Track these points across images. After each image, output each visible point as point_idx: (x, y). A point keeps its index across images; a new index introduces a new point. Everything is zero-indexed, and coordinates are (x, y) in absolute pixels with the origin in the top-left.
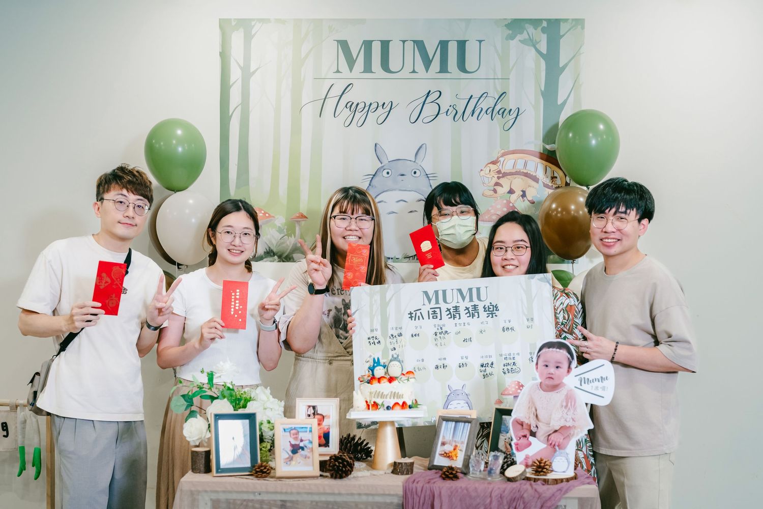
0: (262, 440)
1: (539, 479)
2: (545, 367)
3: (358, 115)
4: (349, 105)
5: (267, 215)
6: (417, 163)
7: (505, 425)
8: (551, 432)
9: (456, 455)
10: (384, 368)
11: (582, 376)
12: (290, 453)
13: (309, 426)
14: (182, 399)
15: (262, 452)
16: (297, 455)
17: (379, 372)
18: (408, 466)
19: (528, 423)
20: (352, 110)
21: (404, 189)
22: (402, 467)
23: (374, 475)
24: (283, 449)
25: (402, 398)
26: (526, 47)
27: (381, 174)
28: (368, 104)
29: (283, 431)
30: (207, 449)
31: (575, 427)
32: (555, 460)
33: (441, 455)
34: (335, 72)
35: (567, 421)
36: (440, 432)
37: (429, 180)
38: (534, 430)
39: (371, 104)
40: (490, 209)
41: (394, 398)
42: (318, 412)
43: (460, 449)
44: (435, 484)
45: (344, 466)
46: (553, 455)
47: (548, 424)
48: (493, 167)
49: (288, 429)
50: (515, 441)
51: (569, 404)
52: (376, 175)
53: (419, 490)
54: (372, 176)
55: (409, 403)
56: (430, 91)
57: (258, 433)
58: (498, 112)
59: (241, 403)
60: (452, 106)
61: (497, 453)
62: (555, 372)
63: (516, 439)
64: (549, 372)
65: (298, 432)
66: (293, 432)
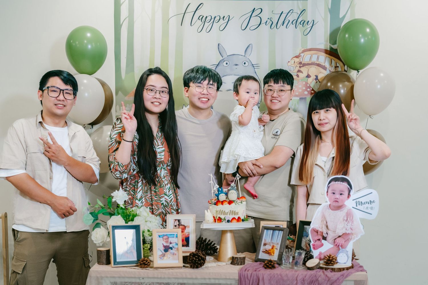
0: (144, 242)
1: (328, 268)
2: (333, 194)
3: (206, 24)
4: (201, 18)
6: (246, 57)
7: (306, 231)
8: (337, 237)
9: (273, 252)
10: (226, 194)
11: (358, 200)
12: (163, 252)
13: (175, 234)
14: (90, 216)
15: (144, 250)
16: (168, 253)
17: (222, 197)
18: (242, 259)
19: (321, 231)
20: (202, 21)
21: (237, 74)
22: (238, 260)
23: (219, 265)
24: (159, 249)
25: (238, 214)
27: (222, 64)
28: (213, 17)
29: (159, 237)
30: (107, 249)
31: (352, 234)
32: (339, 255)
35: (347, 230)
36: (263, 238)
37: (254, 68)
38: (325, 235)
39: (215, 17)
41: (232, 215)
42: (182, 224)
43: (276, 248)
44: (260, 272)
45: (199, 260)
46: (338, 252)
47: (335, 232)
48: (297, 60)
49: (161, 236)
50: (312, 243)
51: (349, 219)
52: (219, 65)
53: (249, 276)
54: (216, 66)
55: (242, 218)
56: (255, 9)
57: (142, 238)
58: (300, 23)
59: (130, 218)
60: (269, 19)
61: (300, 250)
62: (339, 198)
63: (313, 241)
64: (335, 197)
65: (168, 237)
66: (165, 237)
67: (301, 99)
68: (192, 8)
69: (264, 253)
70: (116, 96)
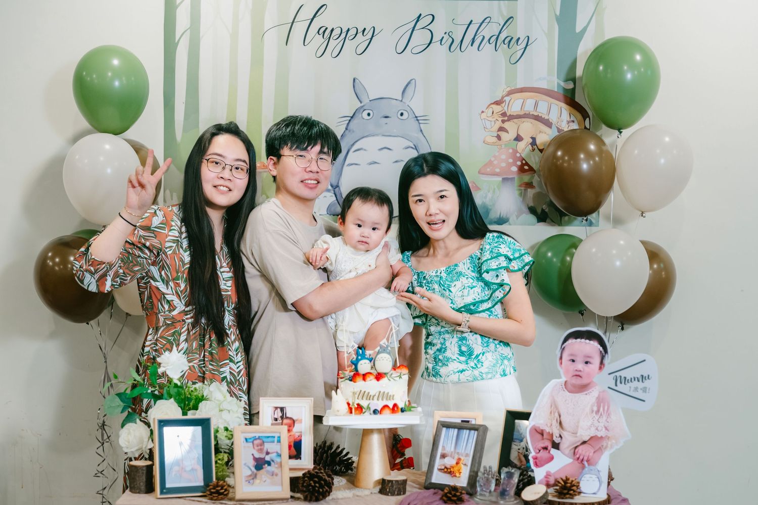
0: (217, 451)
1: (564, 504)
2: (571, 362)
3: (333, 43)
4: (322, 31)
6: (404, 102)
7: (519, 432)
8: (579, 444)
9: (459, 470)
10: (371, 361)
11: (618, 374)
12: (253, 469)
13: (277, 435)
14: (117, 399)
15: (218, 465)
16: (262, 471)
17: (364, 366)
18: (400, 485)
19: (549, 432)
20: (325, 37)
21: (389, 134)
22: (392, 486)
23: (357, 496)
24: (245, 464)
25: (393, 399)
27: (360, 115)
28: (345, 30)
29: (245, 441)
30: (149, 463)
31: (609, 438)
32: (583, 479)
33: (440, 470)
35: (598, 431)
36: (439, 442)
37: (420, 123)
38: (557, 440)
39: (348, 30)
40: (493, 159)
41: (382, 400)
42: (288, 415)
43: (464, 463)
45: (321, 486)
46: (581, 473)
47: (575, 433)
48: (497, 108)
49: (250, 439)
50: (532, 454)
51: (601, 409)
52: (354, 117)
54: (349, 118)
55: (401, 405)
56: (420, 15)
57: (213, 443)
58: (504, 41)
59: (191, 404)
60: (447, 33)
61: (511, 468)
62: (584, 369)
63: (534, 451)
64: (575, 369)
65: (263, 442)
66: (257, 442)
67: (504, 180)
68: (306, 14)
69: (442, 472)
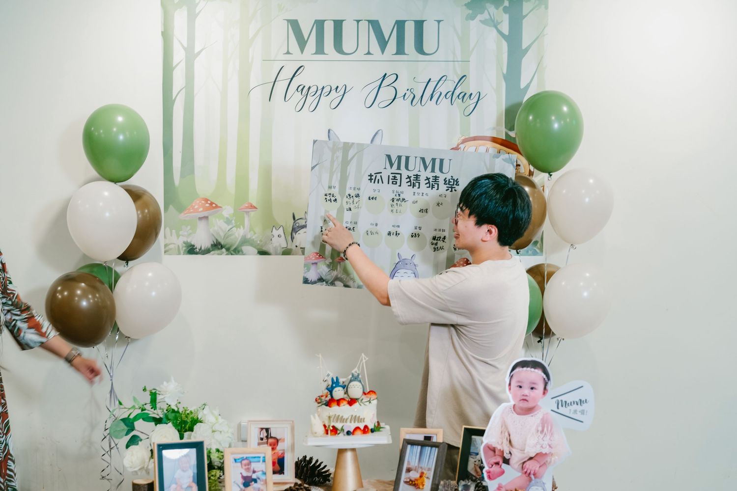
0: (211, 468)
2: (518, 388)
3: (310, 99)
4: (300, 89)
5: (214, 205)
7: (475, 446)
8: (526, 459)
9: (422, 483)
10: (344, 388)
11: (559, 398)
12: (242, 486)
13: (262, 455)
14: (122, 424)
15: (211, 481)
16: (249, 488)
17: (338, 393)
19: (500, 450)
20: (303, 94)
24: (234, 482)
25: (364, 421)
26: (487, 28)
28: (320, 88)
29: (234, 461)
30: (150, 481)
31: (552, 455)
34: (285, 54)
35: (543, 448)
36: (404, 458)
38: (507, 456)
39: (323, 88)
41: (354, 422)
42: (272, 435)
43: (426, 476)
46: (528, 485)
47: (523, 450)
49: (239, 459)
50: (486, 468)
51: (545, 430)
55: (371, 426)
56: (386, 74)
57: (206, 462)
58: (458, 96)
59: (187, 427)
60: (409, 90)
61: (467, 482)
62: (529, 394)
63: (488, 466)
64: (523, 394)
65: (250, 462)
66: (245, 462)
68: (287, 74)
69: (407, 484)
70: (165, 212)
